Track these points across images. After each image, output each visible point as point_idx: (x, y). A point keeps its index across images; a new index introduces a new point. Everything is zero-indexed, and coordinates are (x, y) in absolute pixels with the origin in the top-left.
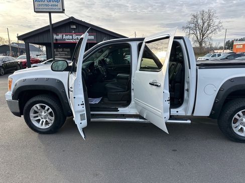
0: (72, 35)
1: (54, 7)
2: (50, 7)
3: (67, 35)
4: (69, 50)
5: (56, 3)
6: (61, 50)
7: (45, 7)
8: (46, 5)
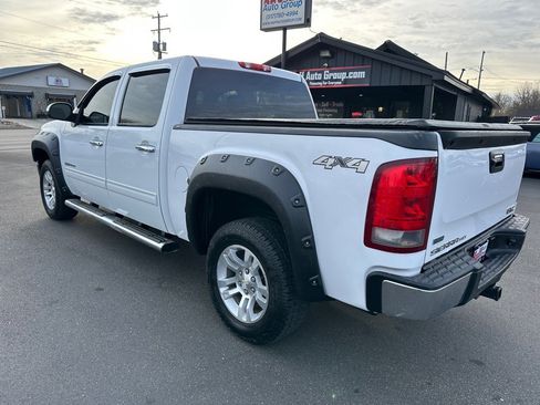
0: (322, 72)
1: (291, 17)
2: (286, 17)
3: (314, 72)
4: (341, 105)
5: (295, 9)
6: (327, 104)
7: (278, 19)
8: (280, 15)
